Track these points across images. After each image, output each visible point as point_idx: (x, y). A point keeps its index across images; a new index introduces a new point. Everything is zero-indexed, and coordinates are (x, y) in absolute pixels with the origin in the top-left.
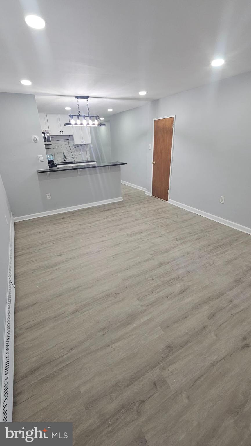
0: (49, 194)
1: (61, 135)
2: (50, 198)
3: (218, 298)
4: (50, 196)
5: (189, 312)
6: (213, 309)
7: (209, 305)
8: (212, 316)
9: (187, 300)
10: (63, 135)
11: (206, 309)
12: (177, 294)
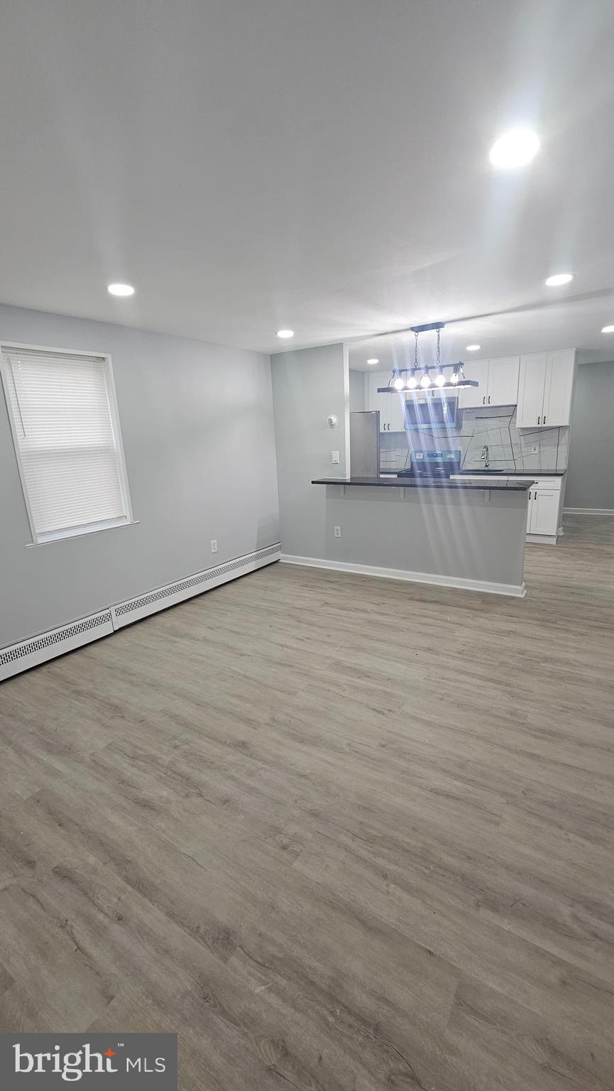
0: (339, 528)
1: (485, 405)
2: (340, 536)
3: (128, 881)
4: (339, 532)
5: (76, 827)
6: (85, 875)
7: (101, 864)
8: (64, 874)
9: (115, 819)
10: (489, 405)
11: (85, 859)
12: (132, 797)
